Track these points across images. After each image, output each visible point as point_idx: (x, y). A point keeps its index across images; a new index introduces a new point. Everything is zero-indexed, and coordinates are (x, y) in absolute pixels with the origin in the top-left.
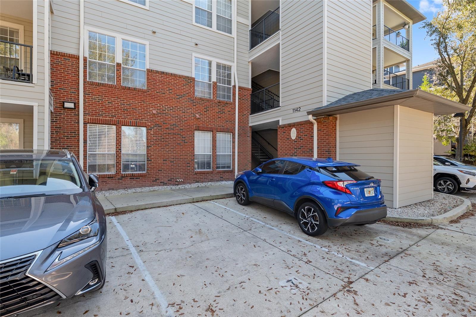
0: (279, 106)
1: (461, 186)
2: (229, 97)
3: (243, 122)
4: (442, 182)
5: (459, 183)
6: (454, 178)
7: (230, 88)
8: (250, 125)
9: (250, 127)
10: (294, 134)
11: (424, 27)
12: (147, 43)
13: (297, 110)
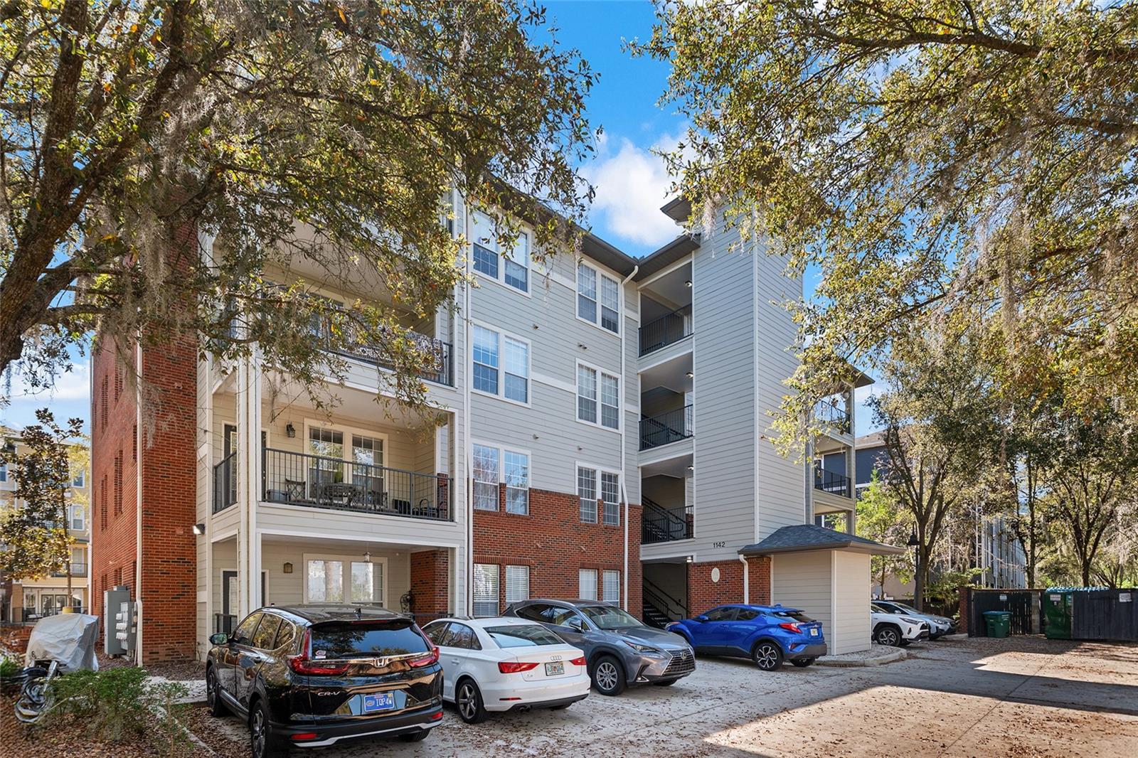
0: (692, 537)
1: (903, 637)
2: (615, 518)
3: (634, 554)
4: (884, 634)
5: (901, 633)
6: (895, 627)
7: (616, 506)
8: (641, 559)
9: (642, 561)
10: (716, 575)
11: (870, 405)
12: (529, 452)
13: (720, 545)
